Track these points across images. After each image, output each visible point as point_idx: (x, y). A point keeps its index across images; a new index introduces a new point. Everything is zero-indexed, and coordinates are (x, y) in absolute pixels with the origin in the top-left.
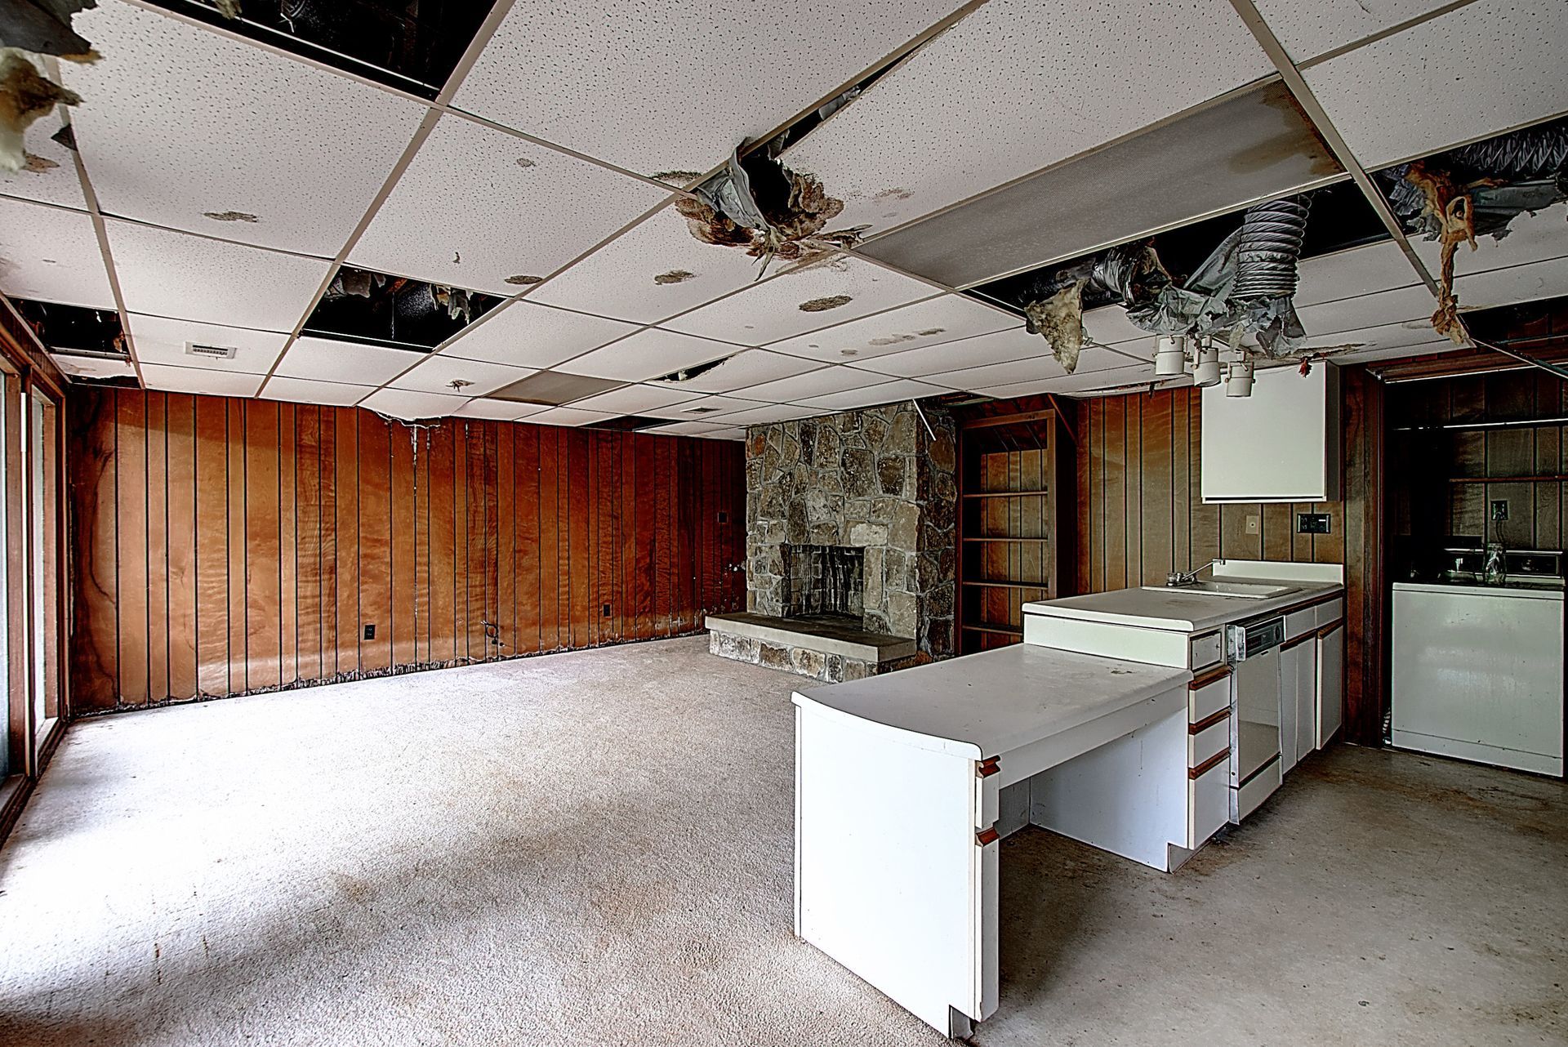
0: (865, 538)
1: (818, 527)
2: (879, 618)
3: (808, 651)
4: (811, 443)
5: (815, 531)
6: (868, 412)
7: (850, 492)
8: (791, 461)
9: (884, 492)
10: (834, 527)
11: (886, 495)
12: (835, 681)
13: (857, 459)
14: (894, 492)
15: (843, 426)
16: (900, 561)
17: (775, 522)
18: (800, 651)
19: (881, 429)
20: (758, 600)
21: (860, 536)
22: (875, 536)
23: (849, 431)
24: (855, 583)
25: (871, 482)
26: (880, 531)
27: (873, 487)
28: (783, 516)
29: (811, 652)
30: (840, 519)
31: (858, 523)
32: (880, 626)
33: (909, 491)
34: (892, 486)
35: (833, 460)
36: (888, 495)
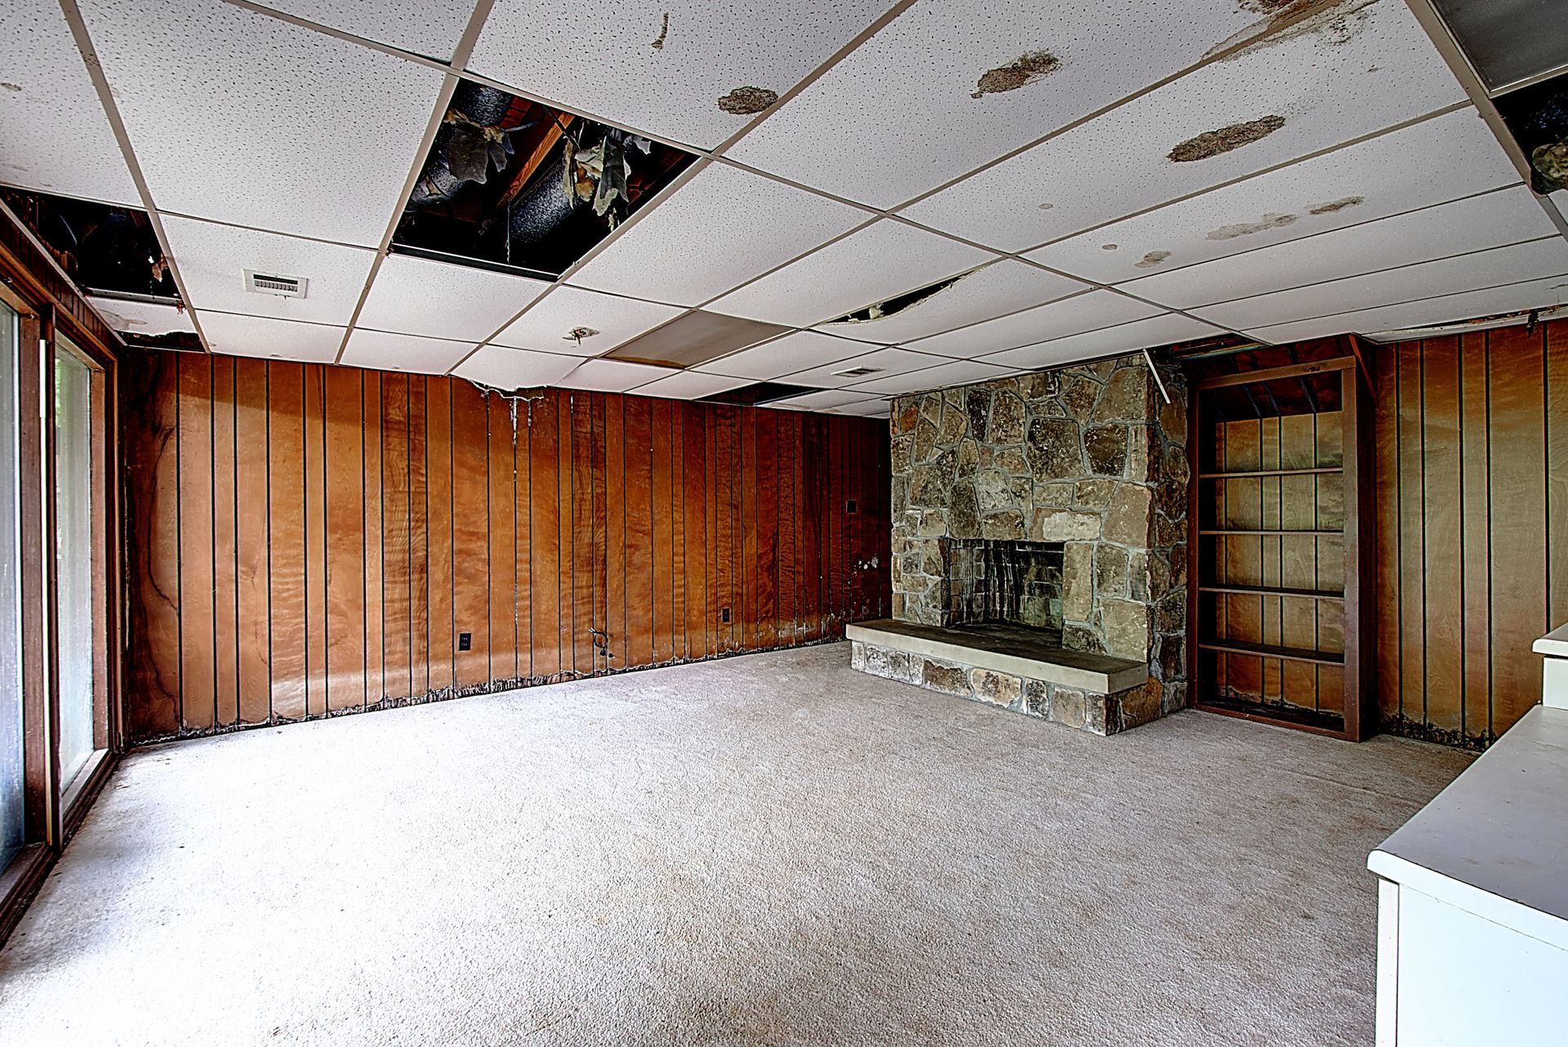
0: (1065, 531)
1: (995, 516)
2: (1089, 633)
3: (994, 674)
4: (983, 413)
5: (990, 522)
6: (1070, 371)
7: (1041, 473)
8: (955, 436)
9: (1094, 471)
10: (1017, 517)
11: (1098, 475)
12: (1037, 713)
13: (1052, 430)
14: (1111, 471)
15: (1032, 390)
16: (1120, 560)
17: (932, 511)
18: (983, 673)
19: (1091, 391)
20: (908, 604)
21: (1054, 530)
22: (1080, 528)
23: (1040, 396)
24: (1030, 585)
25: (1075, 459)
26: (1088, 521)
27: (1078, 466)
28: (943, 503)
29: (1000, 675)
30: (1027, 507)
31: (1055, 511)
32: (1089, 643)
33: (1134, 471)
34: (1108, 462)
35: (1017, 434)
36: (1102, 475)
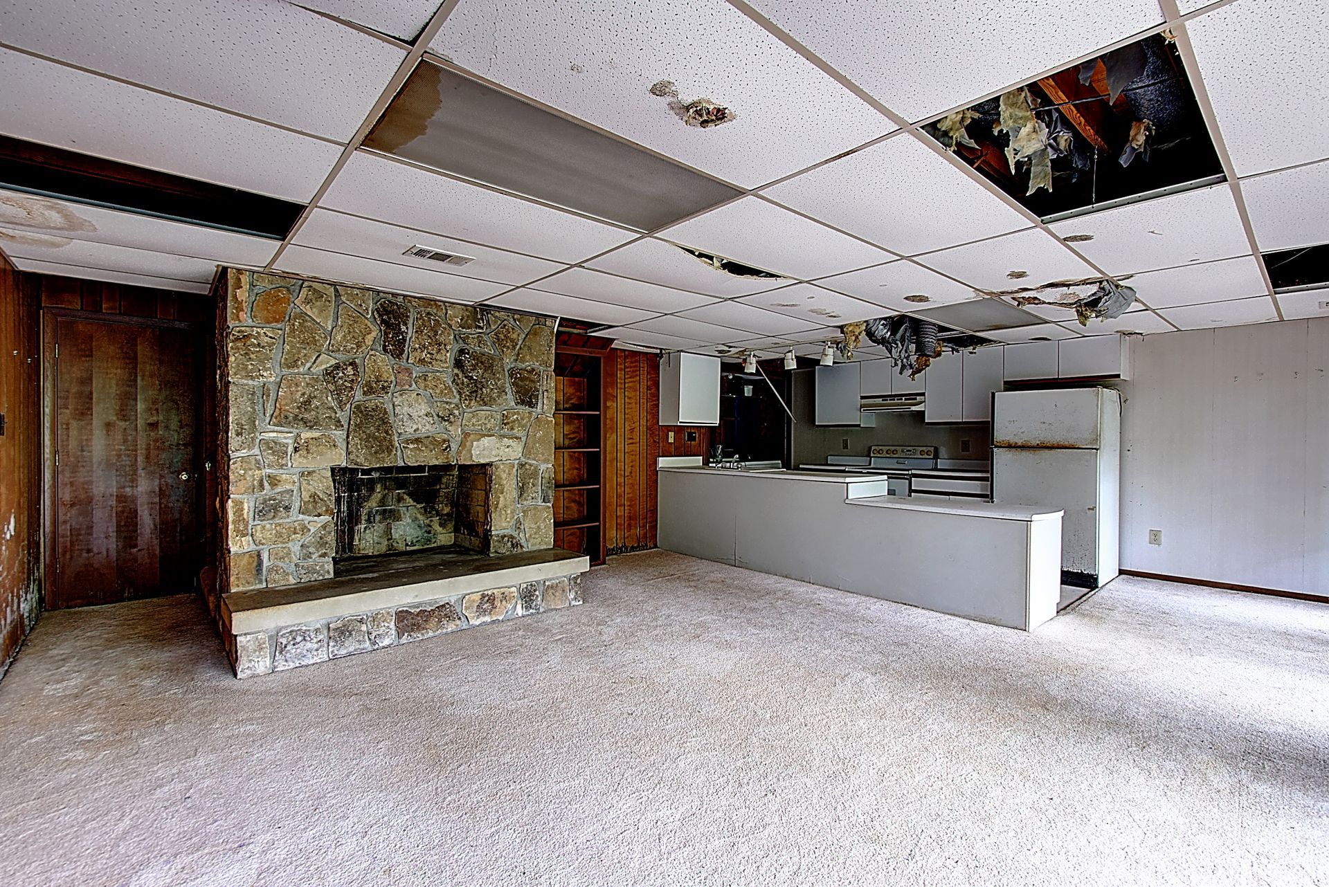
0: (494, 453)
1: (417, 440)
2: (512, 537)
4: (403, 328)
5: (411, 446)
6: (497, 314)
7: (471, 400)
8: (359, 346)
9: (517, 404)
10: (444, 441)
11: (519, 406)
12: (531, 611)
13: (481, 362)
14: (531, 405)
15: (461, 320)
16: (534, 474)
17: (316, 434)
18: (477, 597)
19: (515, 336)
20: (266, 563)
21: (482, 451)
22: (507, 450)
23: (469, 328)
25: (502, 391)
26: (512, 444)
27: (504, 397)
28: (338, 424)
29: (495, 591)
30: (456, 431)
31: (484, 436)
32: (513, 545)
33: (546, 406)
34: (527, 397)
35: (443, 359)
36: (523, 407)
